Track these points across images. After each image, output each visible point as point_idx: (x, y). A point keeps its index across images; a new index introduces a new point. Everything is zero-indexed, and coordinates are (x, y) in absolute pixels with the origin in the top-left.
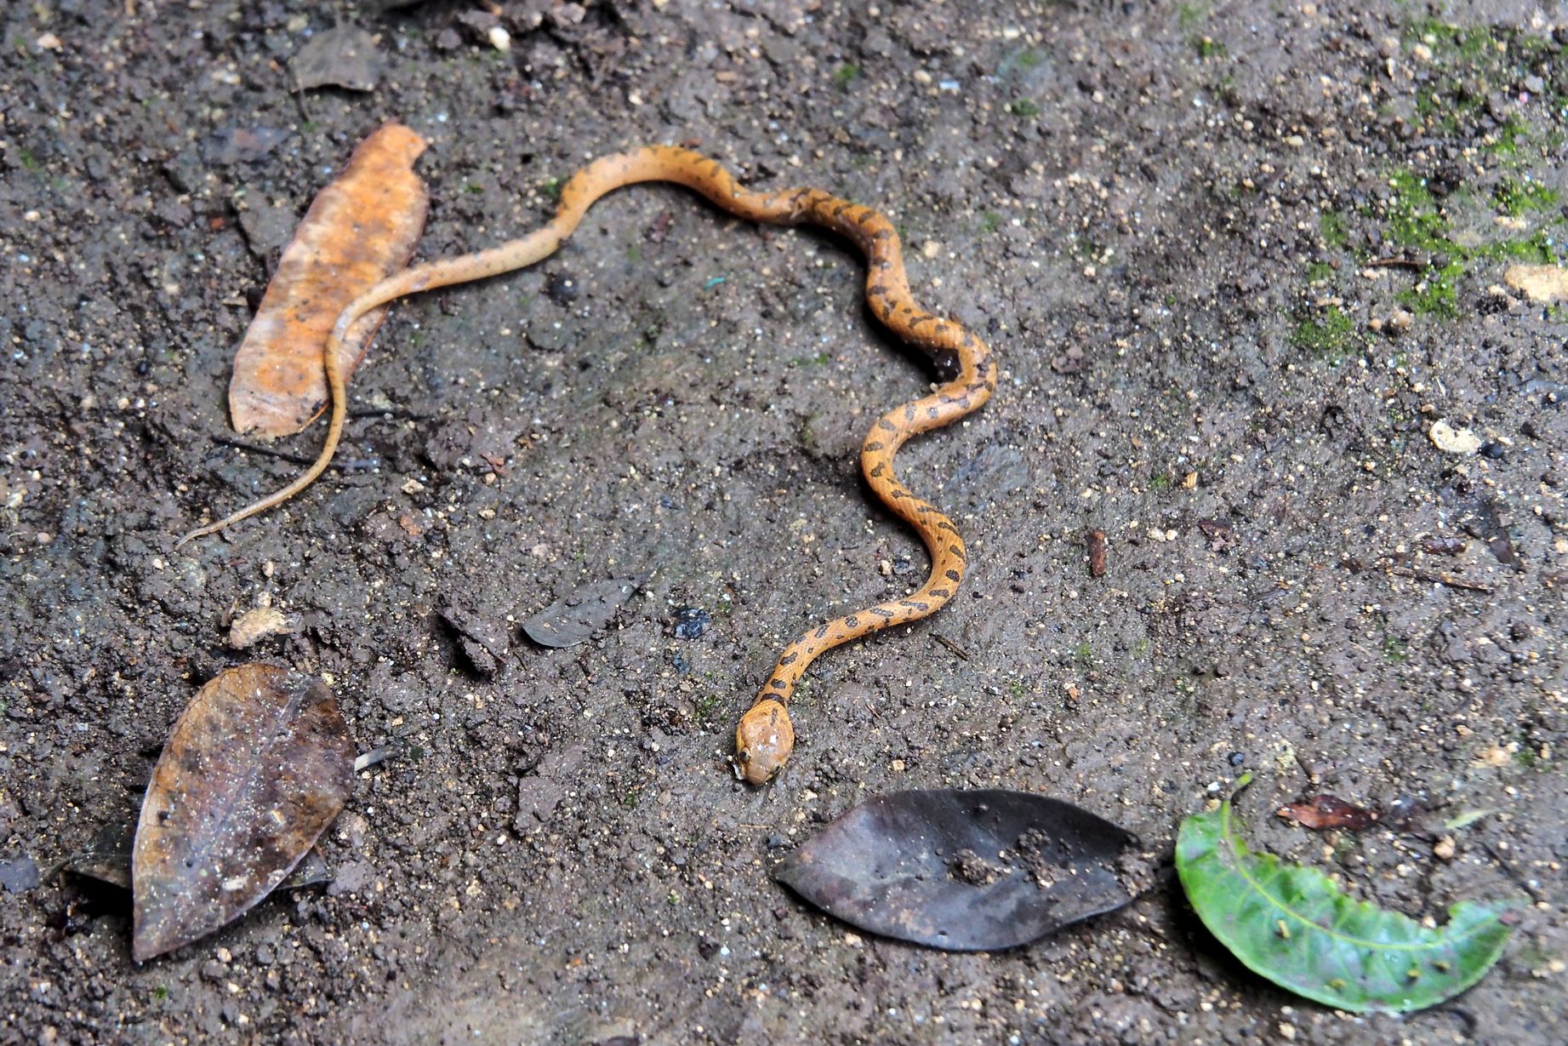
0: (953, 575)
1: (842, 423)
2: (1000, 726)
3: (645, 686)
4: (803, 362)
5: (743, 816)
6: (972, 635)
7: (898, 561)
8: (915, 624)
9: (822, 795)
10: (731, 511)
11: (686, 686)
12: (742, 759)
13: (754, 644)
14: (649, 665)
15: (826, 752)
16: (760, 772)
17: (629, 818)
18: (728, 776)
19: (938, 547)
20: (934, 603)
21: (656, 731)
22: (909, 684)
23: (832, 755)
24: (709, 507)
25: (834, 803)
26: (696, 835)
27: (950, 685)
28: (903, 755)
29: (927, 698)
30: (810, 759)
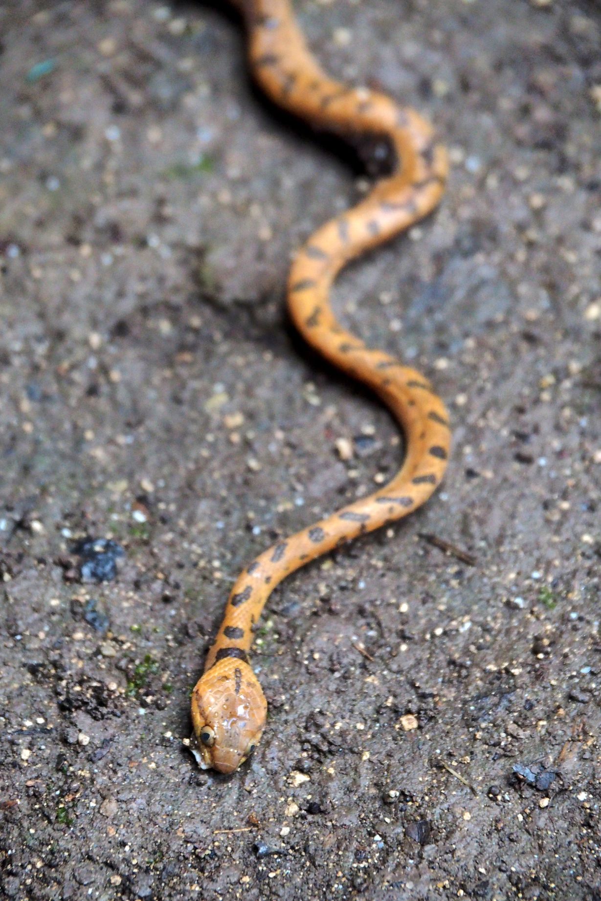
0: (438, 452)
1: (249, 253)
2: (535, 651)
3: (54, 655)
4: (182, 171)
5: (216, 818)
6: (475, 529)
7: (359, 439)
8: (398, 524)
9: (316, 776)
10: (122, 395)
11: (109, 649)
12: (204, 742)
13: (187, 578)
14: (53, 625)
15: (311, 716)
16: (231, 756)
17: (65, 842)
18: (186, 768)
19: (412, 415)
20: (419, 493)
21: (81, 717)
22: (404, 608)
23: (320, 720)
24: (92, 391)
25: (333, 785)
26: (159, 852)
27: (457, 603)
28: (413, 707)
29: (431, 626)
30: (291, 729)
